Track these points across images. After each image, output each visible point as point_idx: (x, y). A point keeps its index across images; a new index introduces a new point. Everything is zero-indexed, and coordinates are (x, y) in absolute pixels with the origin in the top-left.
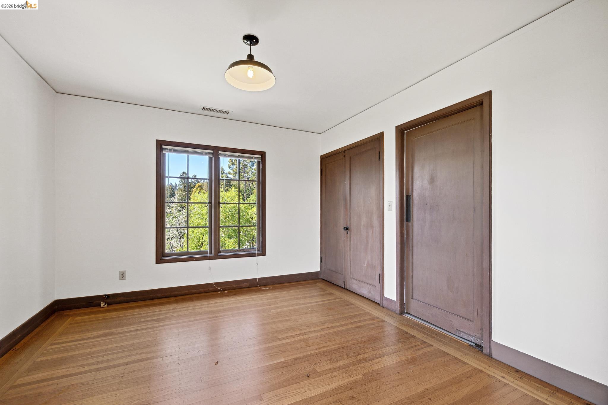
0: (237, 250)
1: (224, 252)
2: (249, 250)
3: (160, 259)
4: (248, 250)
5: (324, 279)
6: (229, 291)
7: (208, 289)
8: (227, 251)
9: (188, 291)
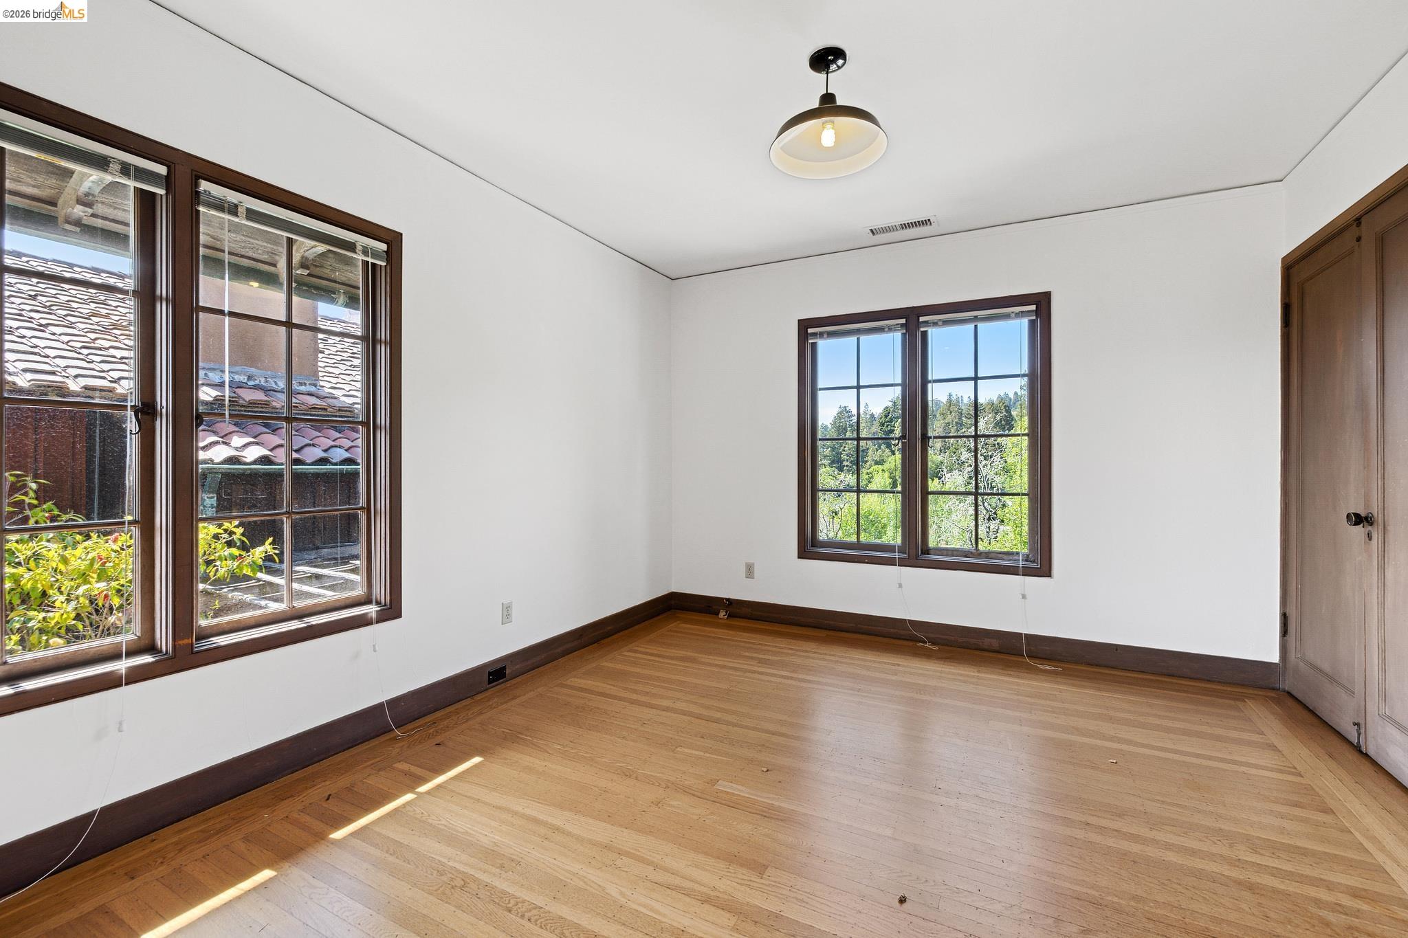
0: (972, 553)
1: (938, 552)
2: (1005, 557)
3: (805, 551)
4: (1001, 556)
5: (1294, 693)
6: (941, 647)
7: (896, 630)
8: (945, 552)
9: (854, 625)
